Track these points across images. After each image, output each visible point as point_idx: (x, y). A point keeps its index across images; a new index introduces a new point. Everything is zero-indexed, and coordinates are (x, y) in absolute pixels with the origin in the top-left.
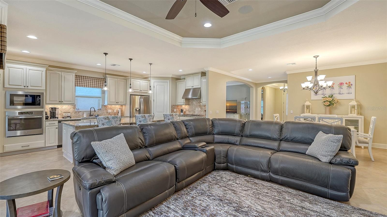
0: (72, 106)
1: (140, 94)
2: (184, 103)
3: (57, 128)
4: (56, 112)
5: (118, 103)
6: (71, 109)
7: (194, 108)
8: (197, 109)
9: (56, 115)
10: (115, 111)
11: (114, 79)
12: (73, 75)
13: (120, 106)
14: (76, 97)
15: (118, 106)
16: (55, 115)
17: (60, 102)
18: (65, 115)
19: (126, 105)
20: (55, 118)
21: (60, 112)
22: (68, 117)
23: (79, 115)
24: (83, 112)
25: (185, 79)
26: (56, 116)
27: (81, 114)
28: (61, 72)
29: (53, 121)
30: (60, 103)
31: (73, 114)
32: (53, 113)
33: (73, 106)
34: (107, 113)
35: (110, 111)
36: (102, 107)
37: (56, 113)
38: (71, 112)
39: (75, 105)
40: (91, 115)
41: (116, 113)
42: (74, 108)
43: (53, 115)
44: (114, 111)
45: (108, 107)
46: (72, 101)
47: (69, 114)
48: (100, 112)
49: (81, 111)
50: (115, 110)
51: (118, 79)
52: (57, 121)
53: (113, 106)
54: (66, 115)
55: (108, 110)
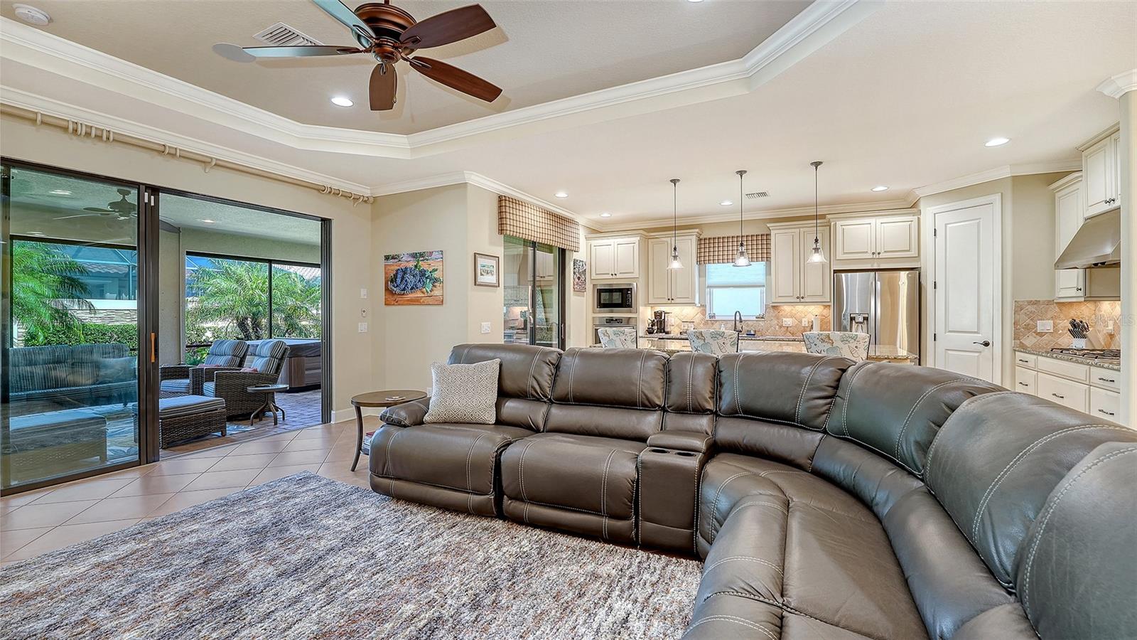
0: (697, 308)
2: (1079, 290)
4: (666, 320)
6: (698, 315)
9: (667, 327)
10: (805, 324)
11: (790, 230)
12: (691, 240)
13: (822, 308)
15: (813, 307)
17: (669, 299)
18: (685, 328)
20: (664, 332)
21: (674, 321)
25: (1082, 169)
26: (666, 330)
27: (717, 325)
30: (669, 302)
31: (702, 325)
32: (660, 321)
33: (701, 309)
34: (781, 327)
35: (788, 322)
36: (766, 309)
37: (667, 323)
38: (697, 321)
39: (705, 307)
41: (808, 329)
42: (704, 312)
43: (660, 325)
45: (784, 311)
46: (690, 298)
47: (692, 326)
48: (760, 322)
49: (716, 321)
50: (803, 320)
51: (801, 229)
55: (784, 319)
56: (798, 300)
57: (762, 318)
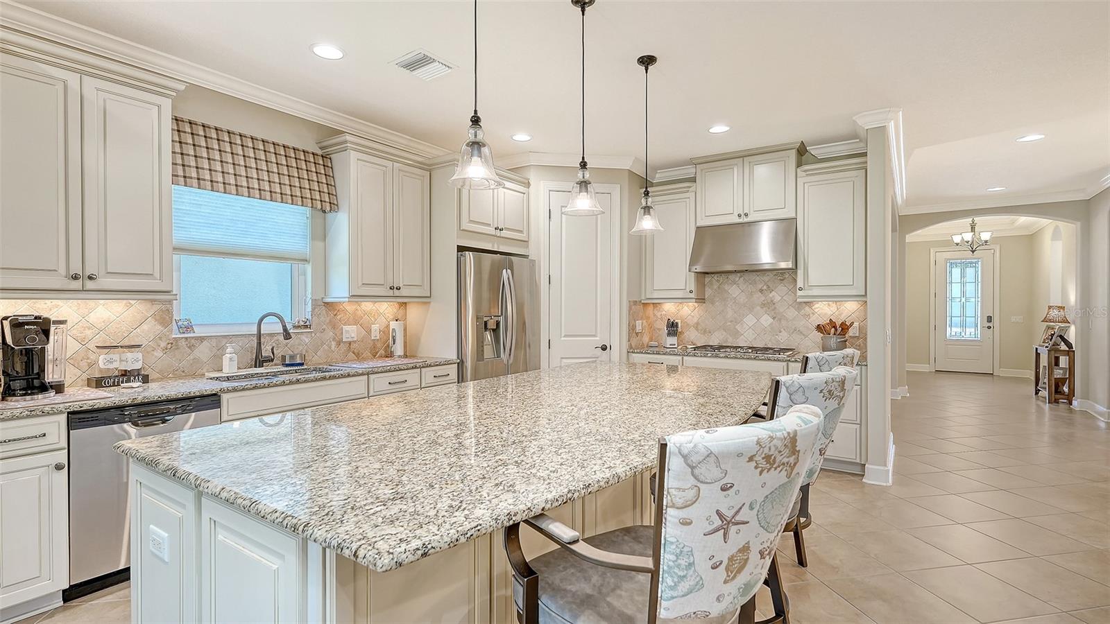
0: (149, 305)
1: (496, 245)
2: (691, 292)
3: (59, 467)
4: (50, 348)
5: (398, 289)
6: (145, 327)
7: (730, 314)
8: (750, 320)
9: (49, 368)
10: (375, 334)
11: (379, 160)
12: (159, 107)
13: (397, 306)
14: (178, 249)
15: (390, 305)
16: (42, 369)
17: (75, 277)
18: (111, 366)
19: (429, 303)
20: (44, 388)
21: (73, 346)
22: (126, 375)
23: (196, 360)
24: (220, 342)
25: (693, 180)
26: (51, 376)
27: (203, 352)
28: (82, 73)
29: (28, 417)
30: (76, 285)
31: (159, 353)
32: (28, 353)
33: (157, 307)
34: (339, 342)
35: (351, 332)
36: (313, 310)
37: (49, 355)
38: (144, 343)
39: (170, 302)
40: (260, 361)
41: (379, 345)
42: (165, 318)
43: (28, 365)
44: (369, 331)
45: (345, 311)
46: (157, 275)
47: (137, 361)
48: (303, 337)
49: (202, 339)
50: (373, 327)
51: (395, 163)
52: (61, 412)
53: (367, 306)
54: (116, 365)
55: (346, 328)
56: (391, 293)
57: (306, 327)
